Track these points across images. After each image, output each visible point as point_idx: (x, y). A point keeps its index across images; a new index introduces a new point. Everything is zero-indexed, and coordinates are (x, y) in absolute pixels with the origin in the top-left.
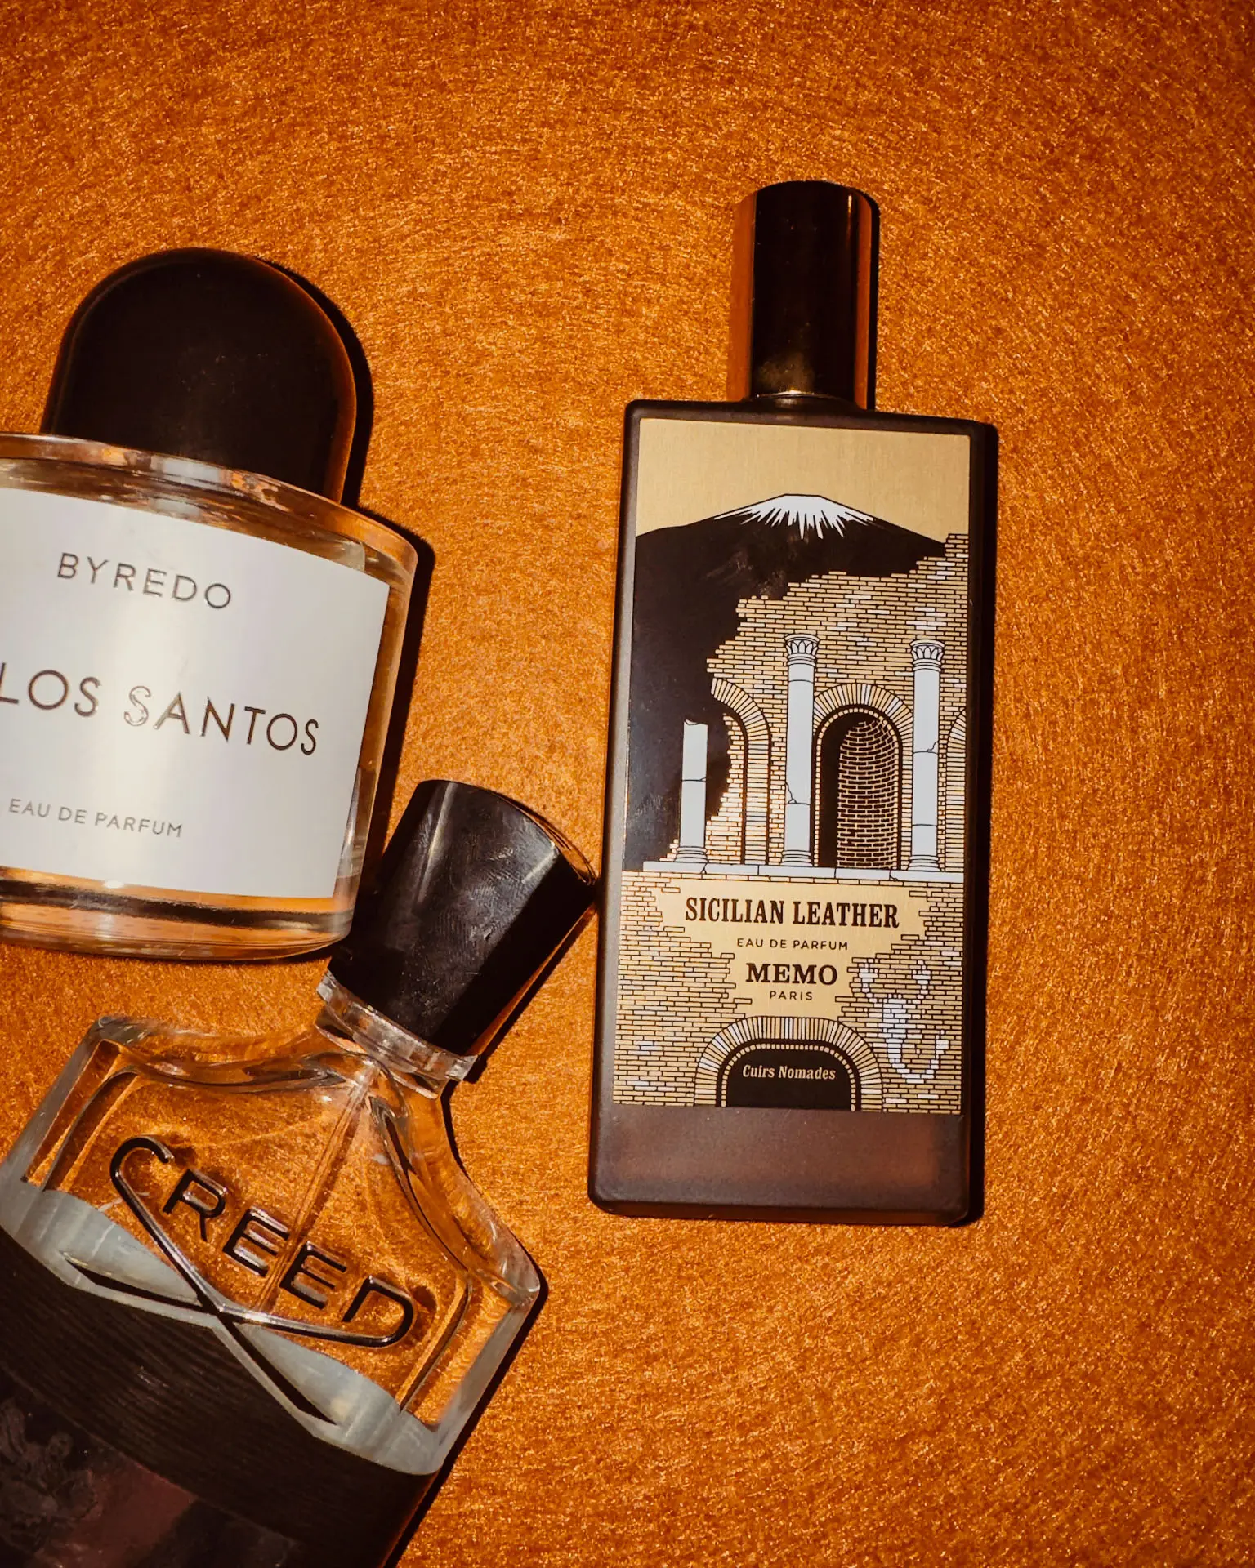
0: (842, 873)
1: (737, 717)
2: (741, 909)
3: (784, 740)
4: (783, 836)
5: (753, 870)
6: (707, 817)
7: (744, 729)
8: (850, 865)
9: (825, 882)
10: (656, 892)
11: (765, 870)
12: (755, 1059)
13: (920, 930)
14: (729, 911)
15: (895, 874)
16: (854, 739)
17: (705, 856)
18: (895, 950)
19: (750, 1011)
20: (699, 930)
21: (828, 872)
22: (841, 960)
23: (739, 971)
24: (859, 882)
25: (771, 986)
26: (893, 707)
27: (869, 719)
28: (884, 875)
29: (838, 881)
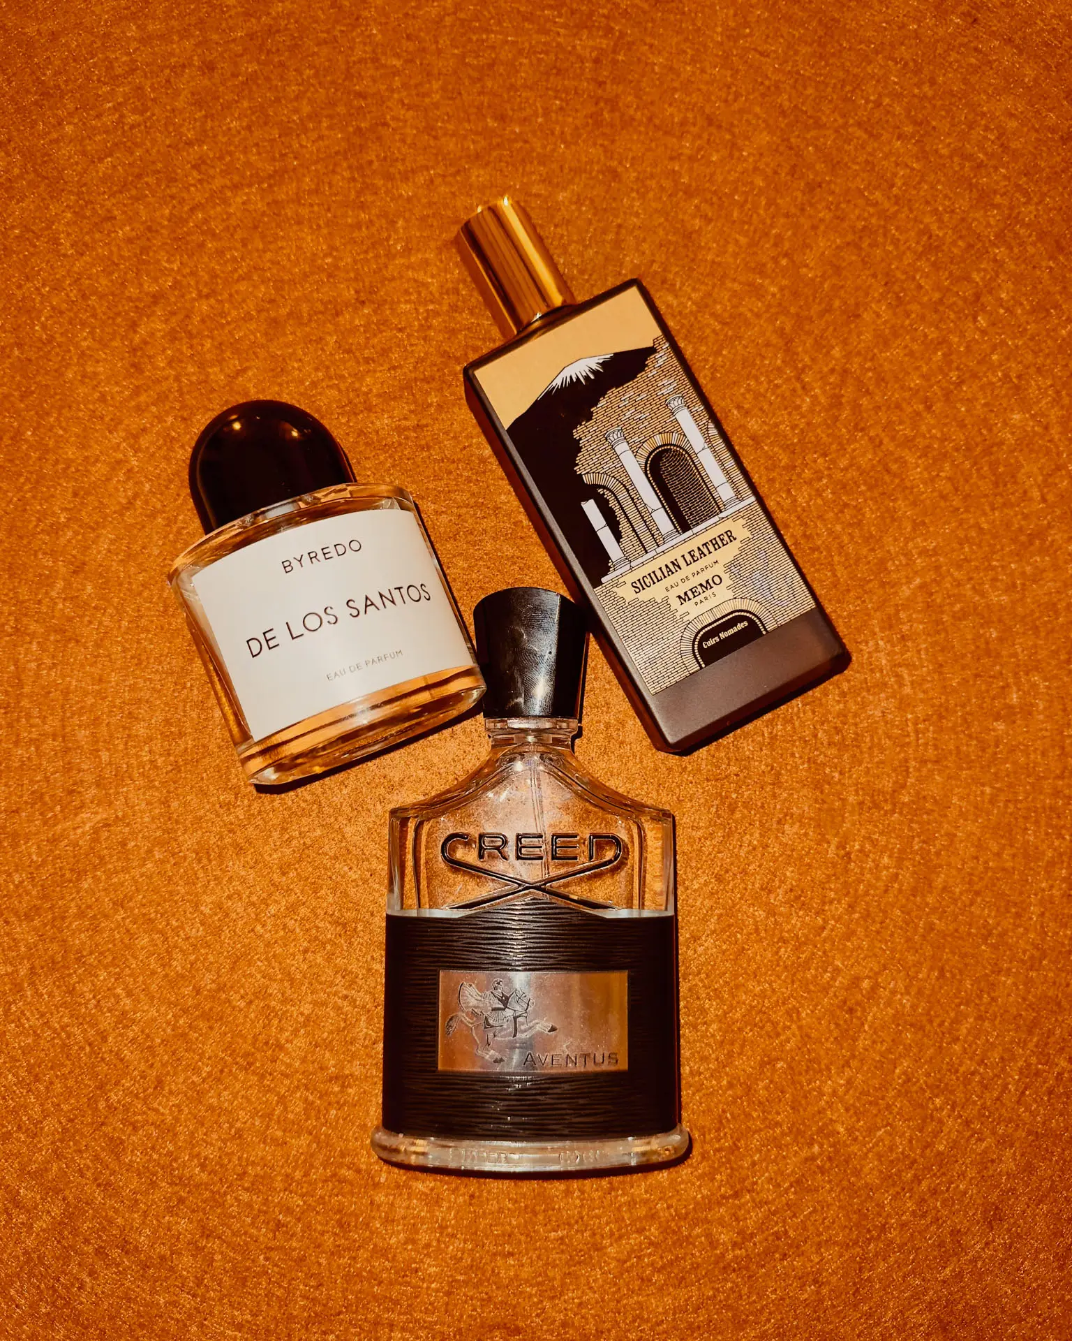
0: (696, 530)
1: (604, 487)
2: (659, 574)
3: (632, 484)
4: (658, 529)
5: (653, 553)
6: (618, 542)
7: (608, 489)
8: (698, 524)
9: (690, 538)
10: (615, 589)
11: (659, 550)
12: (706, 637)
13: (749, 535)
14: (654, 578)
15: (721, 515)
16: (665, 465)
17: (628, 559)
18: (741, 550)
19: (690, 618)
20: (645, 595)
21: (689, 533)
22: (719, 570)
23: (675, 603)
24: (706, 529)
25: (694, 600)
26: (674, 438)
27: (667, 451)
28: (716, 519)
29: (696, 534)
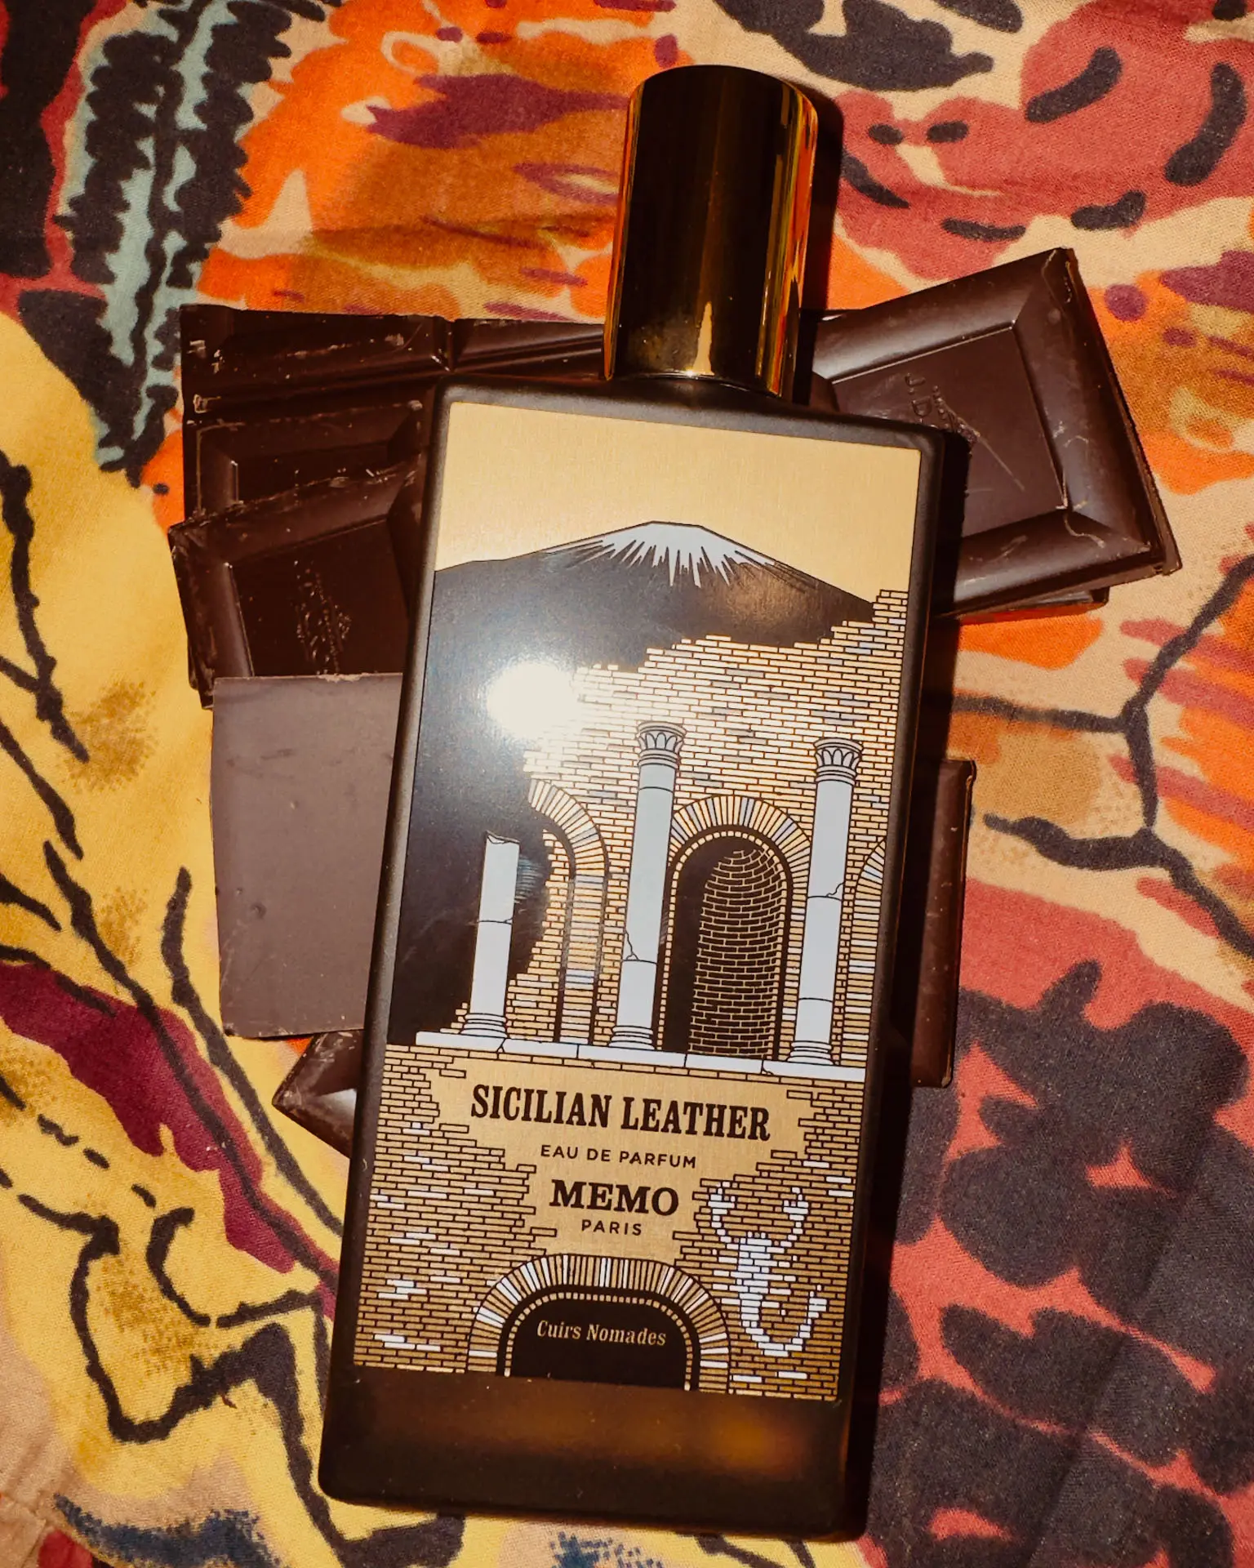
0: (695, 1061)
1: (562, 836)
2: (550, 1104)
3: (627, 871)
4: (615, 1004)
5: (570, 1051)
6: (512, 974)
7: (570, 853)
8: (707, 1051)
9: (669, 1071)
10: (432, 1075)
11: (588, 1052)
12: (557, 1312)
13: (799, 1145)
14: (533, 1104)
15: (770, 1066)
16: (724, 873)
17: (506, 1026)
18: (761, 1171)
19: (552, 1246)
20: (490, 1132)
21: (676, 1059)
22: (685, 1182)
23: (541, 1192)
24: (718, 1075)
25: (586, 1213)
26: (792, 845)
27: (749, 847)
28: (753, 1066)
29: (688, 1072)
